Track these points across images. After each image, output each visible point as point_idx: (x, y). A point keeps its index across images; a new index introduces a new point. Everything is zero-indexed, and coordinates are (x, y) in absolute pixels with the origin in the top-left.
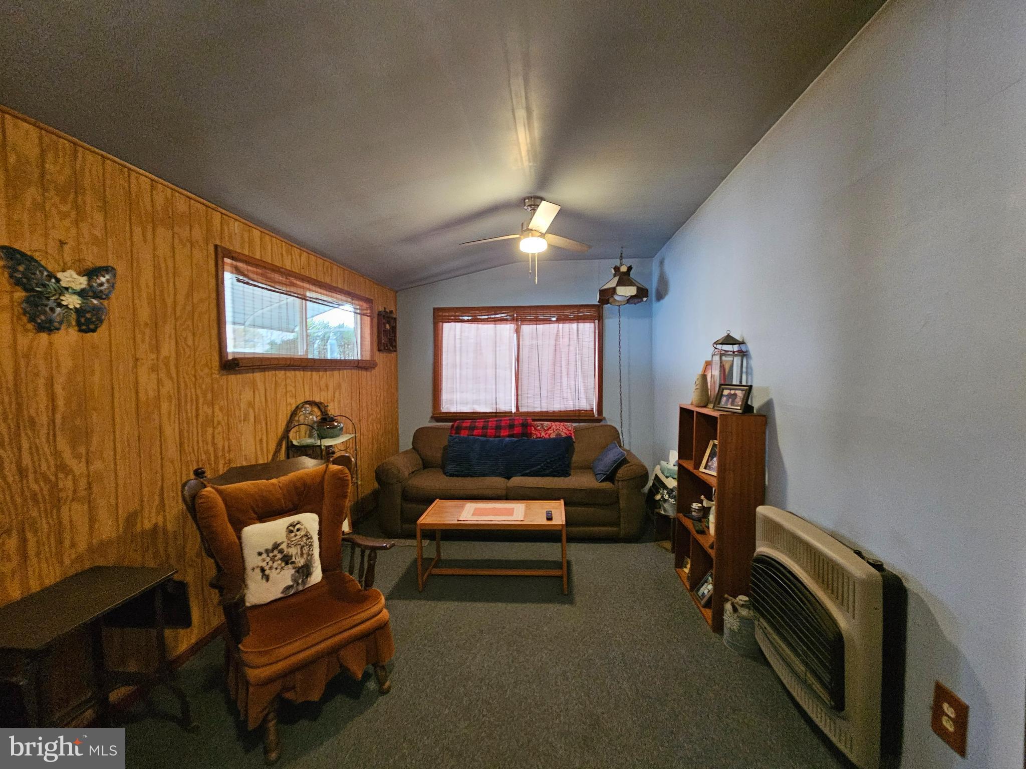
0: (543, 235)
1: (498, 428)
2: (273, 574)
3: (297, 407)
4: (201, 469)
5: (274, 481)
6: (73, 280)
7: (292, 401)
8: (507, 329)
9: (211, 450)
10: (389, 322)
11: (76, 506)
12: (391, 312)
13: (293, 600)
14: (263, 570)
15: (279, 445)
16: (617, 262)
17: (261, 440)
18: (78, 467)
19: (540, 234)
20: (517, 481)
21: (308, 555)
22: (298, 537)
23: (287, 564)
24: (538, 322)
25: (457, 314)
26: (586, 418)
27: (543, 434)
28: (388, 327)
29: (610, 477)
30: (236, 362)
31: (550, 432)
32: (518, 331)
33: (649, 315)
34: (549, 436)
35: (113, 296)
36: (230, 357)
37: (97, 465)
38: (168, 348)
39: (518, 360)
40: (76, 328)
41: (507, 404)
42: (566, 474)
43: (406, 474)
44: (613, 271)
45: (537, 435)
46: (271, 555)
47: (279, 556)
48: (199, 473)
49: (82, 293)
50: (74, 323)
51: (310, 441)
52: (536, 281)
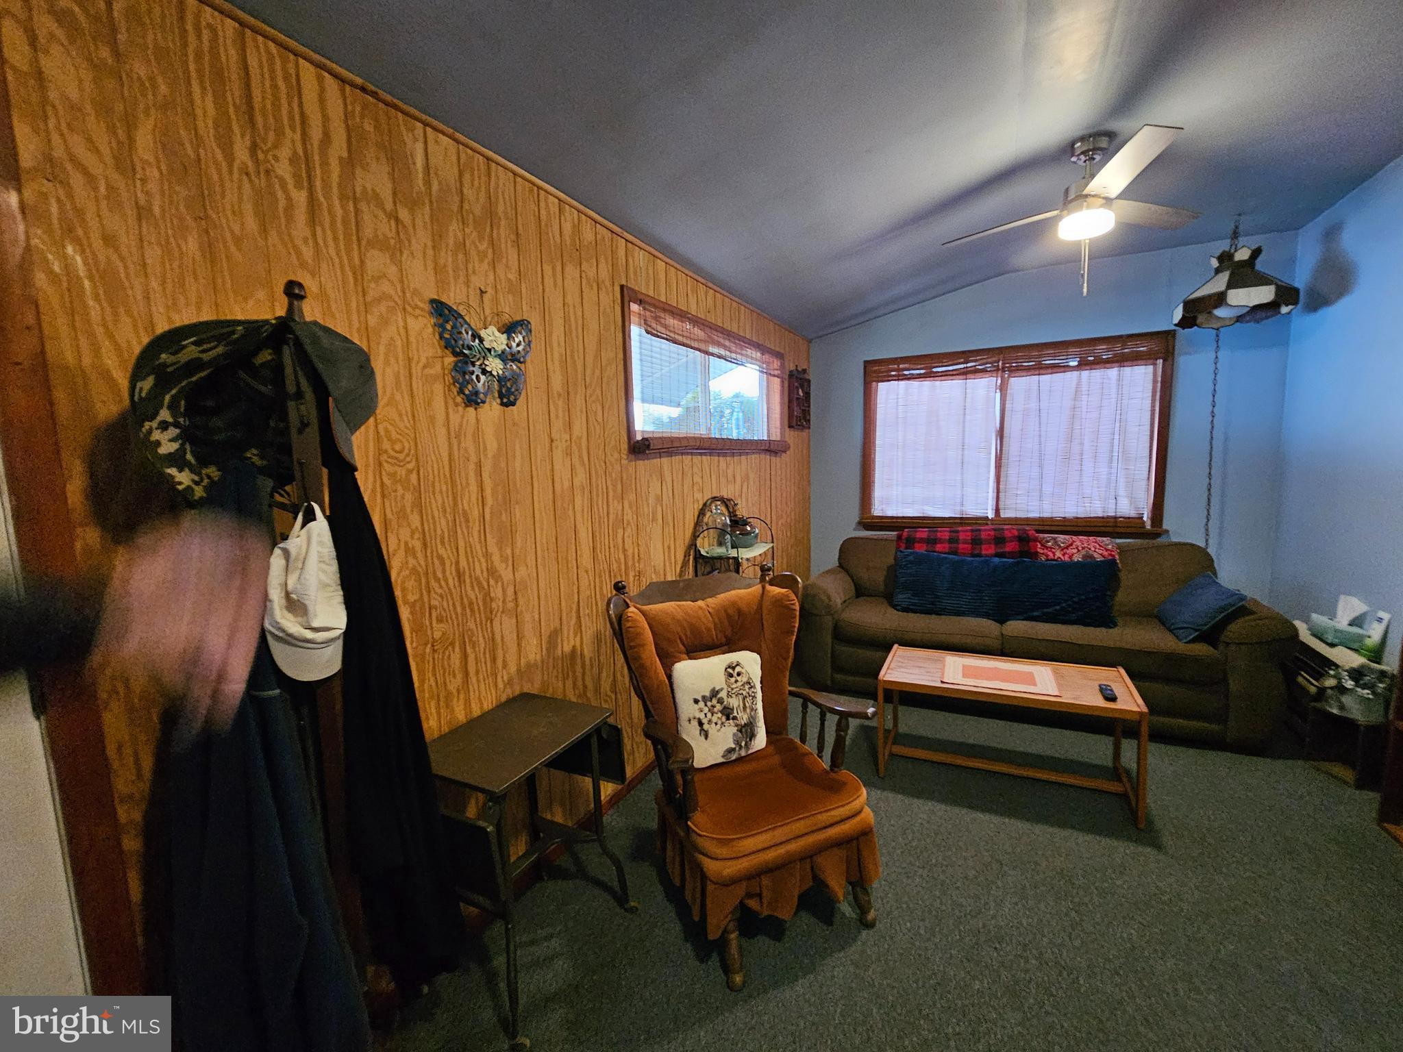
0: (1108, 201)
1: (976, 542)
2: (712, 729)
3: (705, 505)
4: (621, 582)
5: (700, 603)
6: (494, 338)
7: (698, 496)
8: (983, 387)
9: (622, 557)
10: (802, 387)
11: (505, 618)
12: (804, 371)
13: (739, 769)
14: (701, 724)
15: (687, 555)
16: (1224, 246)
17: (669, 548)
18: (507, 575)
19: (1104, 201)
20: (1017, 627)
21: (752, 709)
22: (739, 684)
23: (728, 719)
24: (1042, 371)
25: (901, 366)
26: (1129, 530)
27: (1058, 554)
28: (801, 393)
29: (1210, 635)
30: (647, 443)
31: (1069, 551)
32: (1003, 389)
33: (1283, 341)
34: (1070, 557)
35: (528, 359)
36: (639, 438)
37: (522, 572)
38: (579, 427)
39: (1001, 433)
40: (498, 401)
41: (980, 505)
42: (1107, 621)
43: (839, 601)
44: (1215, 263)
45: (1047, 556)
46: (709, 704)
47: (719, 707)
48: (619, 588)
49: (502, 356)
50: (496, 395)
51: (720, 551)
52: (1085, 290)
